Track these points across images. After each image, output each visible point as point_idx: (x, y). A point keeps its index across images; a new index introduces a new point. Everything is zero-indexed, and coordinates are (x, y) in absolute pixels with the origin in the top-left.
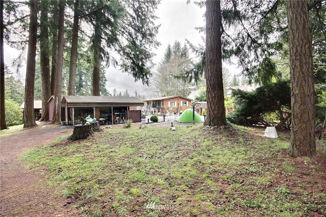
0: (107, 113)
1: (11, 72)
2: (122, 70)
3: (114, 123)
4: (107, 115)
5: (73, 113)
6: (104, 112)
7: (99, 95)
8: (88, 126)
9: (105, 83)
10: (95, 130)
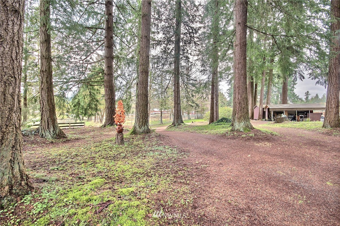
0: (294, 115)
1: (220, 89)
2: (311, 78)
3: (298, 121)
4: (293, 116)
5: (272, 114)
6: (291, 115)
7: (286, 103)
8: (283, 118)
9: (293, 87)
10: (286, 120)
